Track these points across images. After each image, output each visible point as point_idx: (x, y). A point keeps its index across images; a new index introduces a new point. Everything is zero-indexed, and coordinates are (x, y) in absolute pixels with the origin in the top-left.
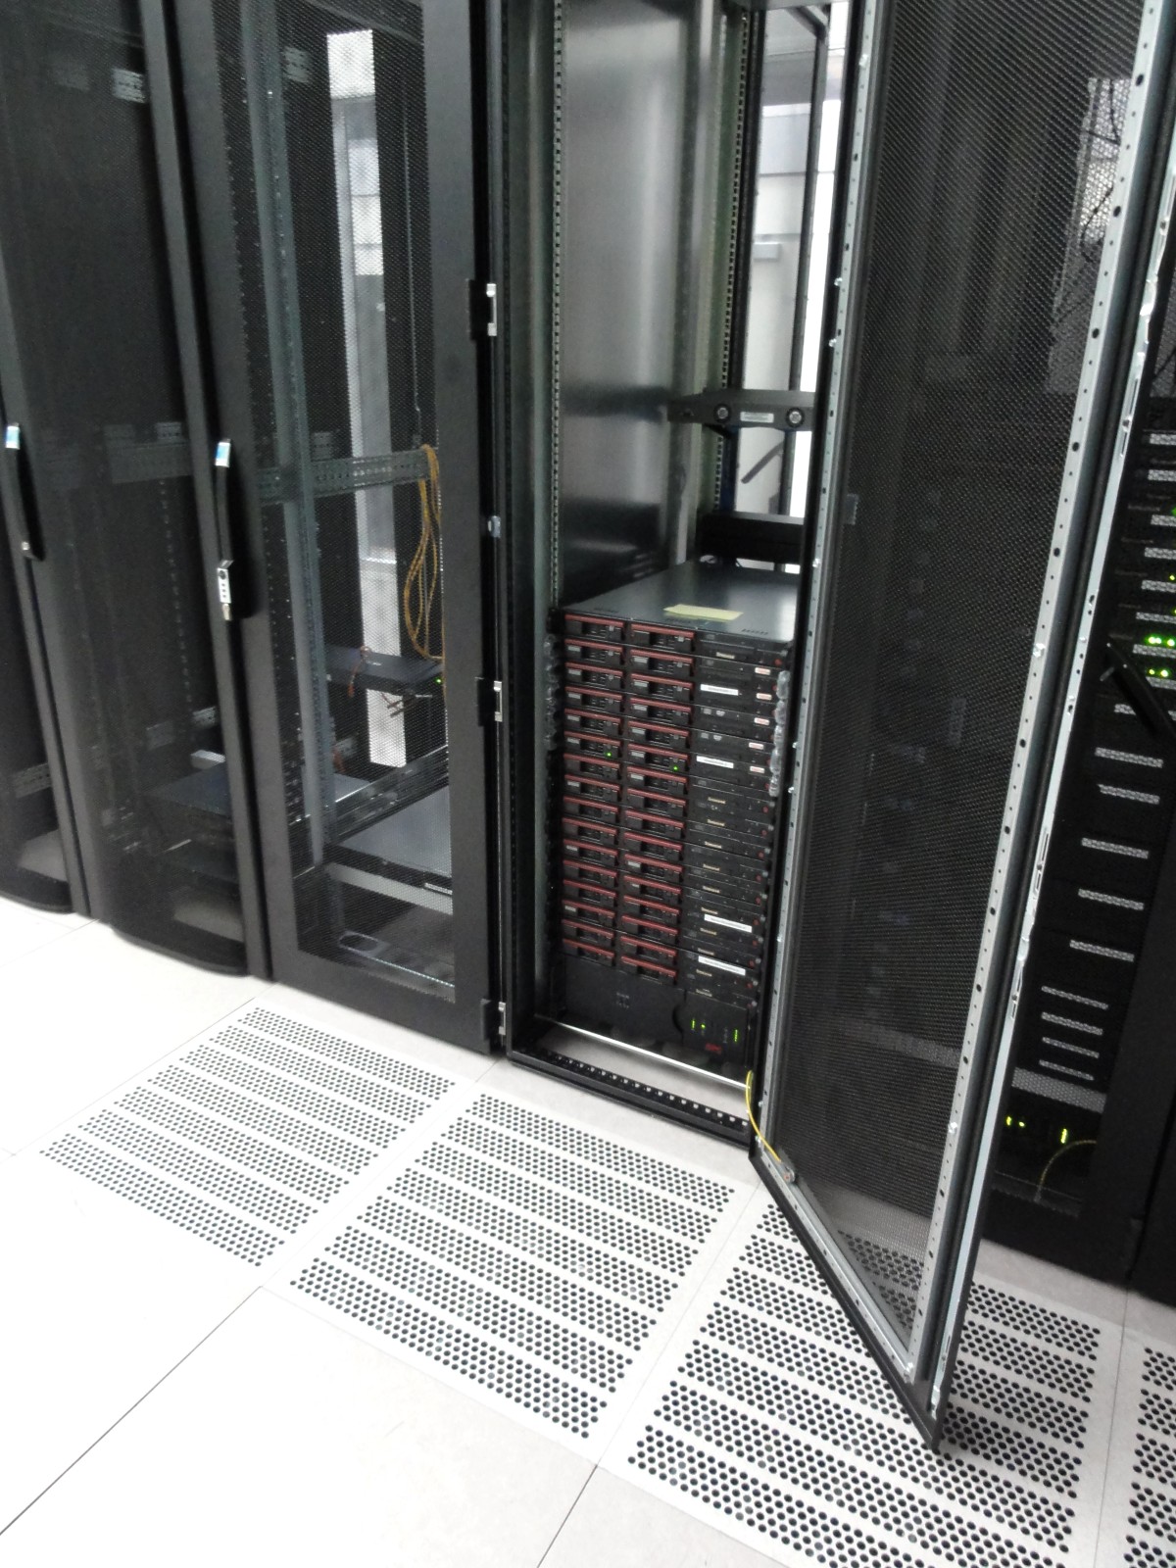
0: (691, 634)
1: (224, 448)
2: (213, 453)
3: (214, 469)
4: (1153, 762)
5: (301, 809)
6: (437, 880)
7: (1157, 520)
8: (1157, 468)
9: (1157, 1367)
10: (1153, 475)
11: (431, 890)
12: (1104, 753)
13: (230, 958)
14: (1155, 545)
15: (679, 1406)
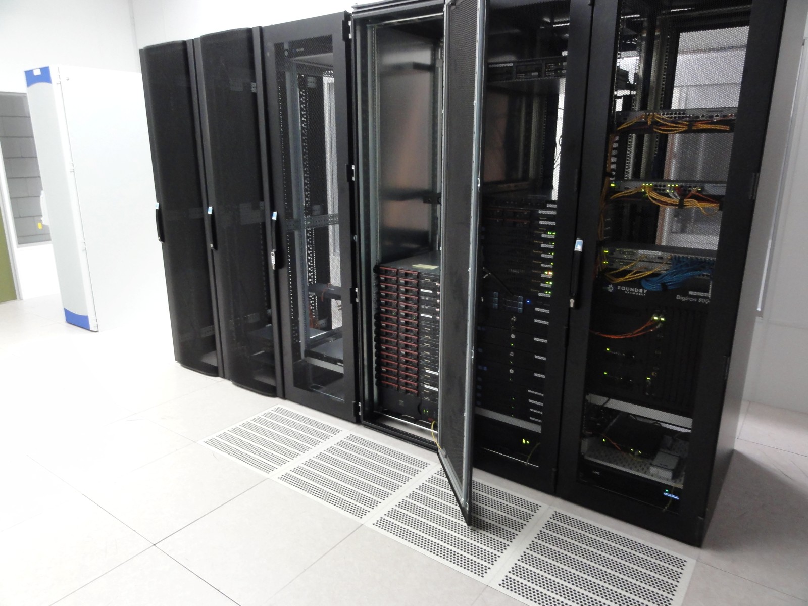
0: (417, 273)
1: (275, 213)
2: (271, 215)
3: (272, 220)
4: (547, 311)
5: (298, 338)
6: (341, 361)
7: (543, 236)
8: (542, 220)
9: (556, 516)
10: (541, 222)
11: (339, 365)
12: (537, 309)
13: (270, 391)
14: (544, 244)
15: (393, 513)
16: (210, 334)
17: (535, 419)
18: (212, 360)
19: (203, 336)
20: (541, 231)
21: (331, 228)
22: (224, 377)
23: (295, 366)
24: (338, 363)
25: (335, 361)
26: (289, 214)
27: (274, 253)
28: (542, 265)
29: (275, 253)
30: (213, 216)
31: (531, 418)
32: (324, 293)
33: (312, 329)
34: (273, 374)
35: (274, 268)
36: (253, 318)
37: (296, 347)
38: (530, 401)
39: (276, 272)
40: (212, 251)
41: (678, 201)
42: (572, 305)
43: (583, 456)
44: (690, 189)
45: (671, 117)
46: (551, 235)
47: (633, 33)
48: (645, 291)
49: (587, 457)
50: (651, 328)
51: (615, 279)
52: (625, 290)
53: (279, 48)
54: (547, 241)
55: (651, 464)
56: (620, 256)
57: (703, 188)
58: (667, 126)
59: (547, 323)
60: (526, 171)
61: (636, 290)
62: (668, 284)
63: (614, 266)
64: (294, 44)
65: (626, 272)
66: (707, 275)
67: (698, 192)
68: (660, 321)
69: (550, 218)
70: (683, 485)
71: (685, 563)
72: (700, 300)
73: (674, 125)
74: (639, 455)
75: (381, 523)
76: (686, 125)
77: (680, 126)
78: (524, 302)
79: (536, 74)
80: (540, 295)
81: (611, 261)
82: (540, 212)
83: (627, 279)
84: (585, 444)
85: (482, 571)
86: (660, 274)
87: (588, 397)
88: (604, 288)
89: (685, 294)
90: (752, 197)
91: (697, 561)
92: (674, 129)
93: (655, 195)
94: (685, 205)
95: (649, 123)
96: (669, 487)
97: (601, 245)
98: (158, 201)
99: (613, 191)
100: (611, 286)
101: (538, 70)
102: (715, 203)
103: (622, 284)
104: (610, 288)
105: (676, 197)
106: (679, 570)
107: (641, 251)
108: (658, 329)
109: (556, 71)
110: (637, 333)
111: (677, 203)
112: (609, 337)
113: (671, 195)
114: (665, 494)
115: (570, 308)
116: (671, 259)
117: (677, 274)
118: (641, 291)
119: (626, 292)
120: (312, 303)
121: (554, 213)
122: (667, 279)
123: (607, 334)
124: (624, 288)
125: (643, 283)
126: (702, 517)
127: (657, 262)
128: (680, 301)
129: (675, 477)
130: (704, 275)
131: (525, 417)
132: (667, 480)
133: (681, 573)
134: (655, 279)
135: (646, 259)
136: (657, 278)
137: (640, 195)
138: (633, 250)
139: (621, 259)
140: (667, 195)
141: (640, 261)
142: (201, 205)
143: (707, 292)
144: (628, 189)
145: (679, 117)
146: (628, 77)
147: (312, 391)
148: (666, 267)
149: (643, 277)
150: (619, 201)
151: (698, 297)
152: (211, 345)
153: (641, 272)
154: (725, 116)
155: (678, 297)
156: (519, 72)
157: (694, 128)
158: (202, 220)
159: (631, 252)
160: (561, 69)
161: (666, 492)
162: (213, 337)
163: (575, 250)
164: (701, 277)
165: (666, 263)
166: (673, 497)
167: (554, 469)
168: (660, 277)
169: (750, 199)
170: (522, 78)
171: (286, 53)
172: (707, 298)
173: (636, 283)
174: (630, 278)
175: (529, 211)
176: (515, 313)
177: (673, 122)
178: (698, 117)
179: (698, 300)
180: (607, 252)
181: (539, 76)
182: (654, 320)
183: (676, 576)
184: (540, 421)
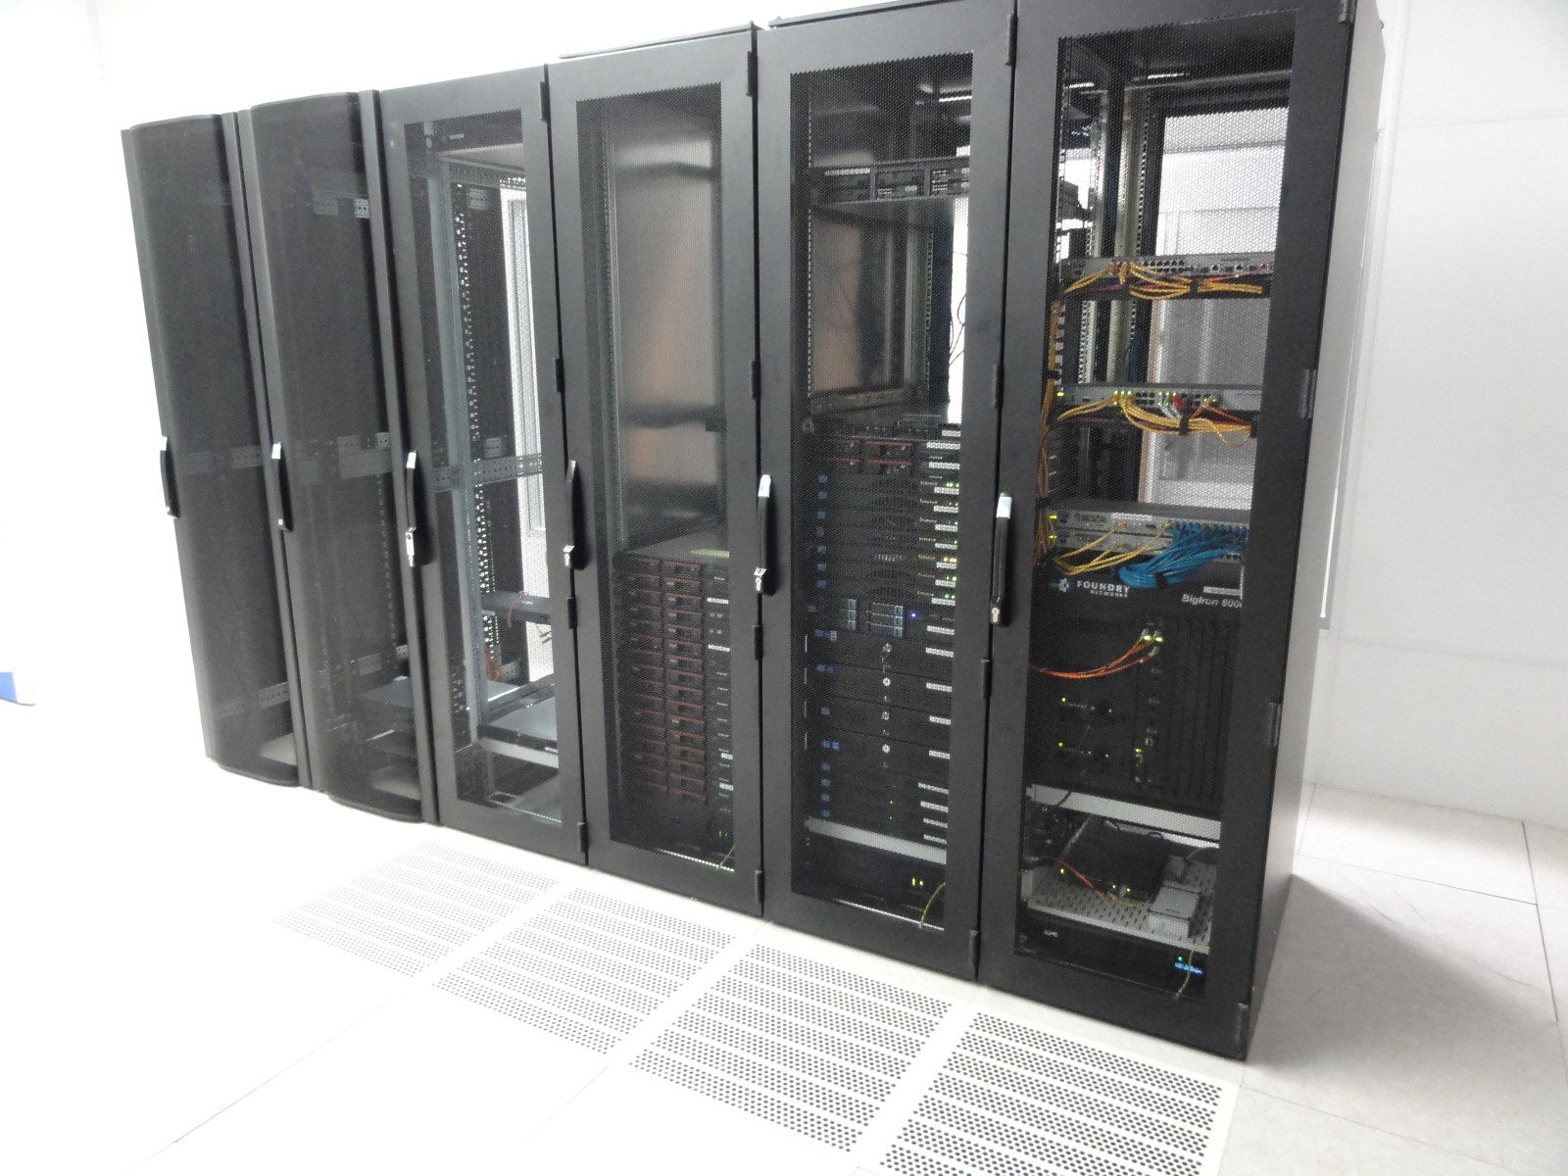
0: (698, 566)
2: (405, 459)
3: (406, 470)
4: (950, 632)
5: (463, 701)
6: (552, 744)
7: (937, 490)
8: (935, 461)
9: (982, 1021)
10: (932, 465)
11: (548, 752)
12: (930, 628)
13: (411, 811)
14: (939, 504)
15: (668, 1040)
16: (279, 700)
17: (933, 839)
18: (285, 752)
19: (265, 705)
20: (934, 480)
21: (521, 482)
22: (311, 786)
23: (459, 760)
24: (547, 748)
25: (539, 745)
26: (440, 460)
27: (411, 535)
28: (937, 545)
29: (414, 533)
30: (282, 462)
31: (926, 837)
32: (513, 611)
33: (491, 684)
34: (414, 776)
35: (411, 564)
36: (369, 665)
37: (460, 720)
38: (923, 804)
39: (417, 573)
40: (282, 532)
41: (1178, 422)
42: (995, 619)
43: (1026, 903)
44: (1198, 400)
45: (1160, 270)
46: (951, 489)
47: (1083, 116)
48: (1126, 590)
49: (1032, 905)
50: (1140, 657)
51: (1071, 568)
52: (1091, 588)
53: (413, 132)
54: (944, 499)
55: (1149, 911)
56: (1079, 525)
57: (1221, 399)
58: (1154, 286)
59: (950, 654)
60: (898, 369)
61: (1111, 587)
62: (1168, 574)
63: (1069, 544)
64: (445, 126)
65: (1090, 555)
66: (1235, 557)
67: (1212, 404)
68: (1156, 643)
69: (950, 457)
70: (1209, 945)
71: (1219, 1093)
72: (1225, 603)
73: (1167, 284)
74: (1127, 896)
75: (646, 1061)
76: (1187, 284)
77: (1176, 286)
78: (906, 615)
79: (915, 188)
80: (935, 601)
81: (1063, 537)
82: (930, 445)
83: (1093, 566)
84: (1029, 879)
85: (844, 1140)
86: (1152, 557)
87: (1030, 792)
88: (1053, 585)
89: (1199, 593)
90: (1307, 414)
91: (1241, 1086)
92: (1166, 291)
93: (1137, 412)
94: (1191, 430)
95: (1122, 280)
96: (1185, 953)
97: (1043, 504)
98: (164, 433)
99: (1060, 406)
100: (1064, 581)
101: (917, 181)
102: (1243, 424)
103: (1084, 576)
104: (1063, 585)
105: (1175, 415)
106: (1210, 1107)
107: (1115, 516)
108: (1154, 657)
109: (951, 182)
110: (1114, 666)
111: (1178, 426)
112: (1066, 675)
113: (1165, 411)
114: (1179, 966)
115: (991, 626)
116: (1170, 528)
117: (1181, 556)
118: (1119, 588)
119: (1092, 592)
120: (489, 631)
121: (957, 446)
122: (1165, 565)
123: (1061, 671)
124: (1087, 585)
125: (1123, 573)
126: (1244, 1003)
127: (1145, 535)
128: (1189, 604)
129: (1195, 930)
130: (1229, 557)
131: (915, 836)
132: (1180, 939)
133: (1213, 1112)
134: (1144, 566)
135: (1124, 530)
136: (1148, 564)
137: (1112, 412)
138: (1102, 514)
139: (1082, 529)
140: (1159, 412)
141: (1116, 532)
142: (257, 441)
143: (1238, 587)
144: (1087, 401)
145: (1174, 270)
146: (1076, 195)
147: (496, 806)
148: (1163, 543)
149: (1122, 563)
150: (1073, 425)
151: (1220, 597)
152: (283, 721)
153: (1118, 554)
154: (1252, 268)
155: (1186, 598)
156: (882, 185)
157: (1200, 290)
158: (260, 470)
159: (1098, 516)
160: (959, 181)
161: (1178, 962)
162: (287, 705)
163: (998, 515)
164: (1225, 559)
165: (1162, 536)
166: (1192, 969)
167: (973, 933)
168: (1154, 560)
169: (1303, 416)
170: (887, 196)
171: (429, 143)
172: (1236, 598)
173: (1110, 575)
174: (1100, 565)
175: (910, 444)
176: (890, 637)
177: (1164, 279)
178: (1206, 270)
179: (1220, 602)
180: (1055, 517)
181: (920, 193)
182: (1144, 641)
183: (1205, 1119)
184: (944, 841)
